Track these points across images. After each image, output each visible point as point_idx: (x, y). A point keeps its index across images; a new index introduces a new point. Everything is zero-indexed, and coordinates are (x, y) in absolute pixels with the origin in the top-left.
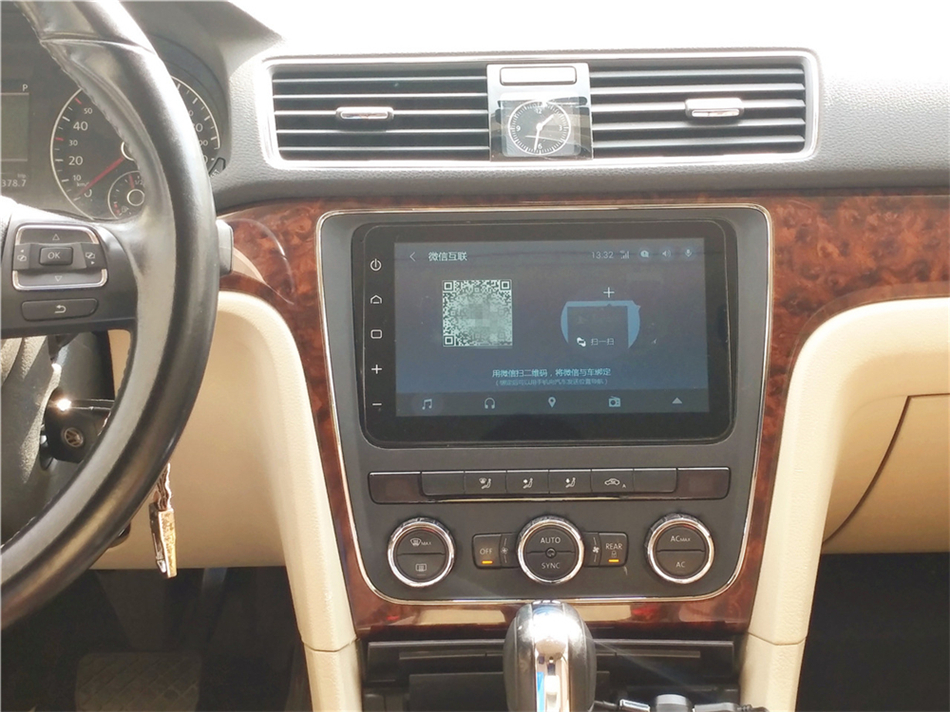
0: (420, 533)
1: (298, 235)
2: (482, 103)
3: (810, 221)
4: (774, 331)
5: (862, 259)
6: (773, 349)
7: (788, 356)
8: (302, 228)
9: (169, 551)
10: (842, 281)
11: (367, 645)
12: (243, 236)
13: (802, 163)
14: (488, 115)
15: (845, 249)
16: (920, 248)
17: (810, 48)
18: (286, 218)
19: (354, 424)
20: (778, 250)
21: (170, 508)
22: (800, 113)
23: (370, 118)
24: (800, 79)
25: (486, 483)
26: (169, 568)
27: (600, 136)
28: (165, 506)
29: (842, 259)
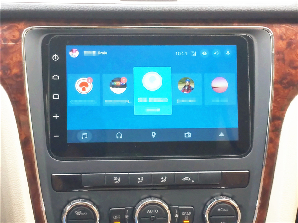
1: (12, 40)
6: (274, 107)
8: (14, 36)
18: (5, 30)
25: (117, 180)
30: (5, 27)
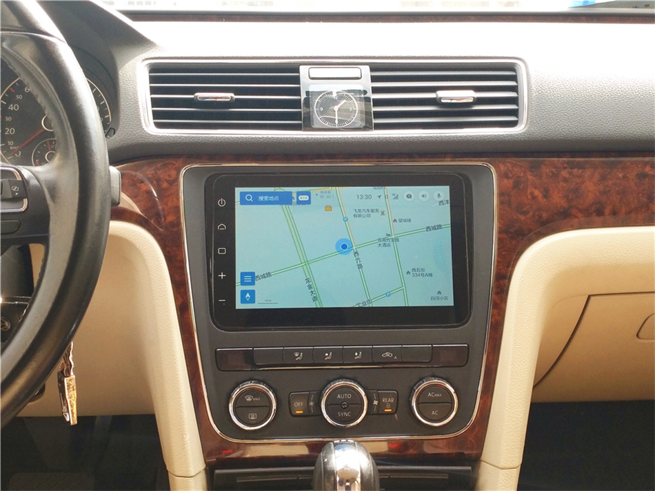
0: (252, 391)
2: (297, 92)
3: (522, 174)
4: (499, 249)
5: (558, 199)
6: (498, 262)
7: (508, 267)
8: (169, 176)
9: (72, 406)
10: (545, 215)
11: (213, 472)
12: (127, 181)
13: (517, 134)
14: (300, 99)
15: (546, 194)
16: (598, 194)
17: (520, 57)
18: (159, 169)
19: (205, 313)
20: (501, 194)
21: (73, 376)
22: (514, 101)
23: (218, 100)
24: (514, 78)
25: (299, 356)
26: (72, 418)
27: (378, 115)
28: (69, 374)
29: (545, 200)
30: (159, 165)
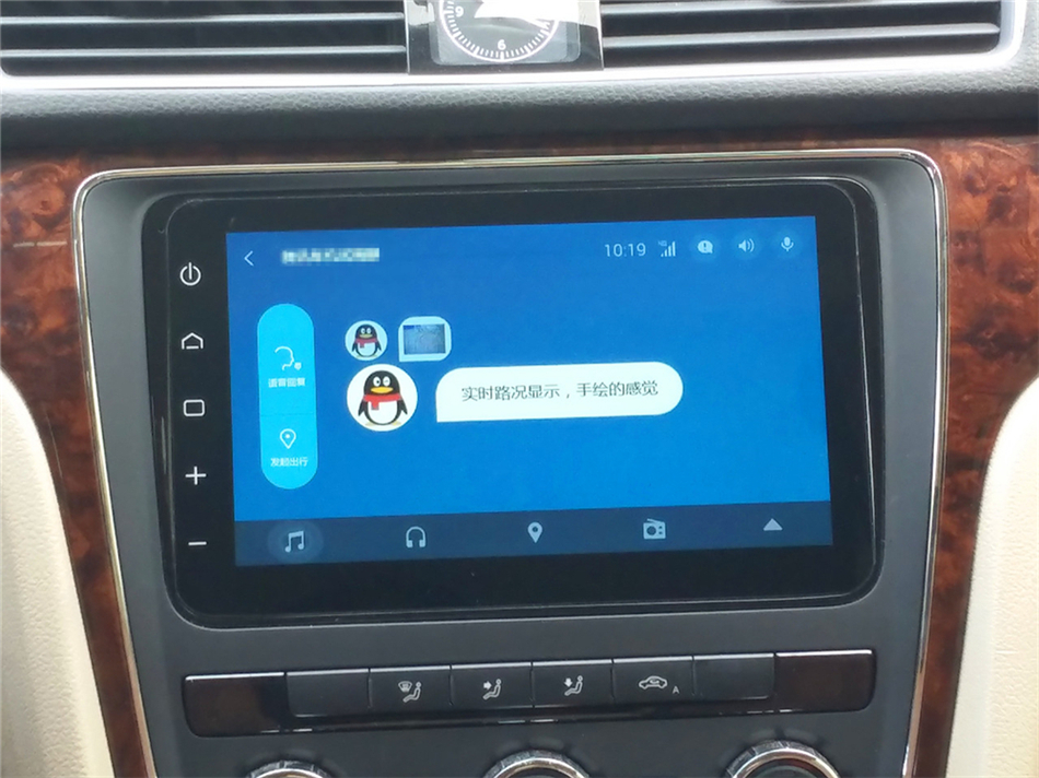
1: (37, 218)
3: (1013, 182)
4: (952, 390)
6: (952, 423)
8: (45, 204)
18: (15, 186)
19: (153, 579)
25: (411, 692)
27: (615, 26)
30: (16, 176)
